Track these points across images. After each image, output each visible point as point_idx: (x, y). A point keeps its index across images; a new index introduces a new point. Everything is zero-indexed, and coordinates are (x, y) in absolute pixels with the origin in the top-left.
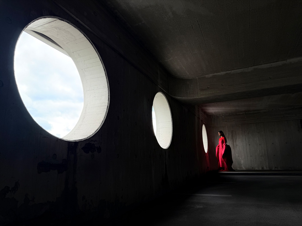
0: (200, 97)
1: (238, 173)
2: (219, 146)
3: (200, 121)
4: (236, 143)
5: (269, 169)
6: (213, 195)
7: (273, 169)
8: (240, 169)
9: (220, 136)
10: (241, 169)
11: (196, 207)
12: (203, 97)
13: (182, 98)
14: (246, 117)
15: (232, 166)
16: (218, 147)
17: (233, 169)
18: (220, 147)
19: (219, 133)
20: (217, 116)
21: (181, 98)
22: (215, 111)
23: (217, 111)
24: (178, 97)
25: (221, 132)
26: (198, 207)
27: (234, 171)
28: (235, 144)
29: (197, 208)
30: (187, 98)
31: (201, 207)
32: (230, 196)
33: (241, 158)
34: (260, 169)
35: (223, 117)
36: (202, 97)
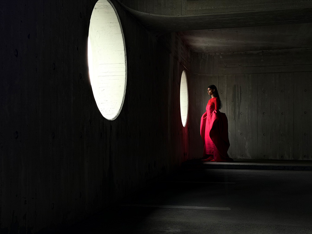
0: (186, 16)
1: (239, 165)
2: (206, 115)
3: (178, 64)
4: (239, 109)
5: (293, 159)
6: (197, 208)
7: (301, 159)
8: (241, 158)
9: (211, 94)
10: (244, 158)
11: (167, 231)
12: (192, 15)
13: (148, 14)
14: (262, 60)
15: (228, 153)
16: (204, 117)
17: (230, 157)
18: (208, 117)
19: (209, 89)
20: (209, 55)
21: (146, 14)
22: (207, 45)
23: (210, 45)
24: (142, 13)
25: (213, 87)
26: (171, 231)
27: (231, 160)
28: (237, 110)
29: (170, 233)
30: (159, 16)
31: (177, 231)
32: (228, 209)
33: (245, 138)
34: (278, 158)
35: (221, 57)
36: (189, 16)
